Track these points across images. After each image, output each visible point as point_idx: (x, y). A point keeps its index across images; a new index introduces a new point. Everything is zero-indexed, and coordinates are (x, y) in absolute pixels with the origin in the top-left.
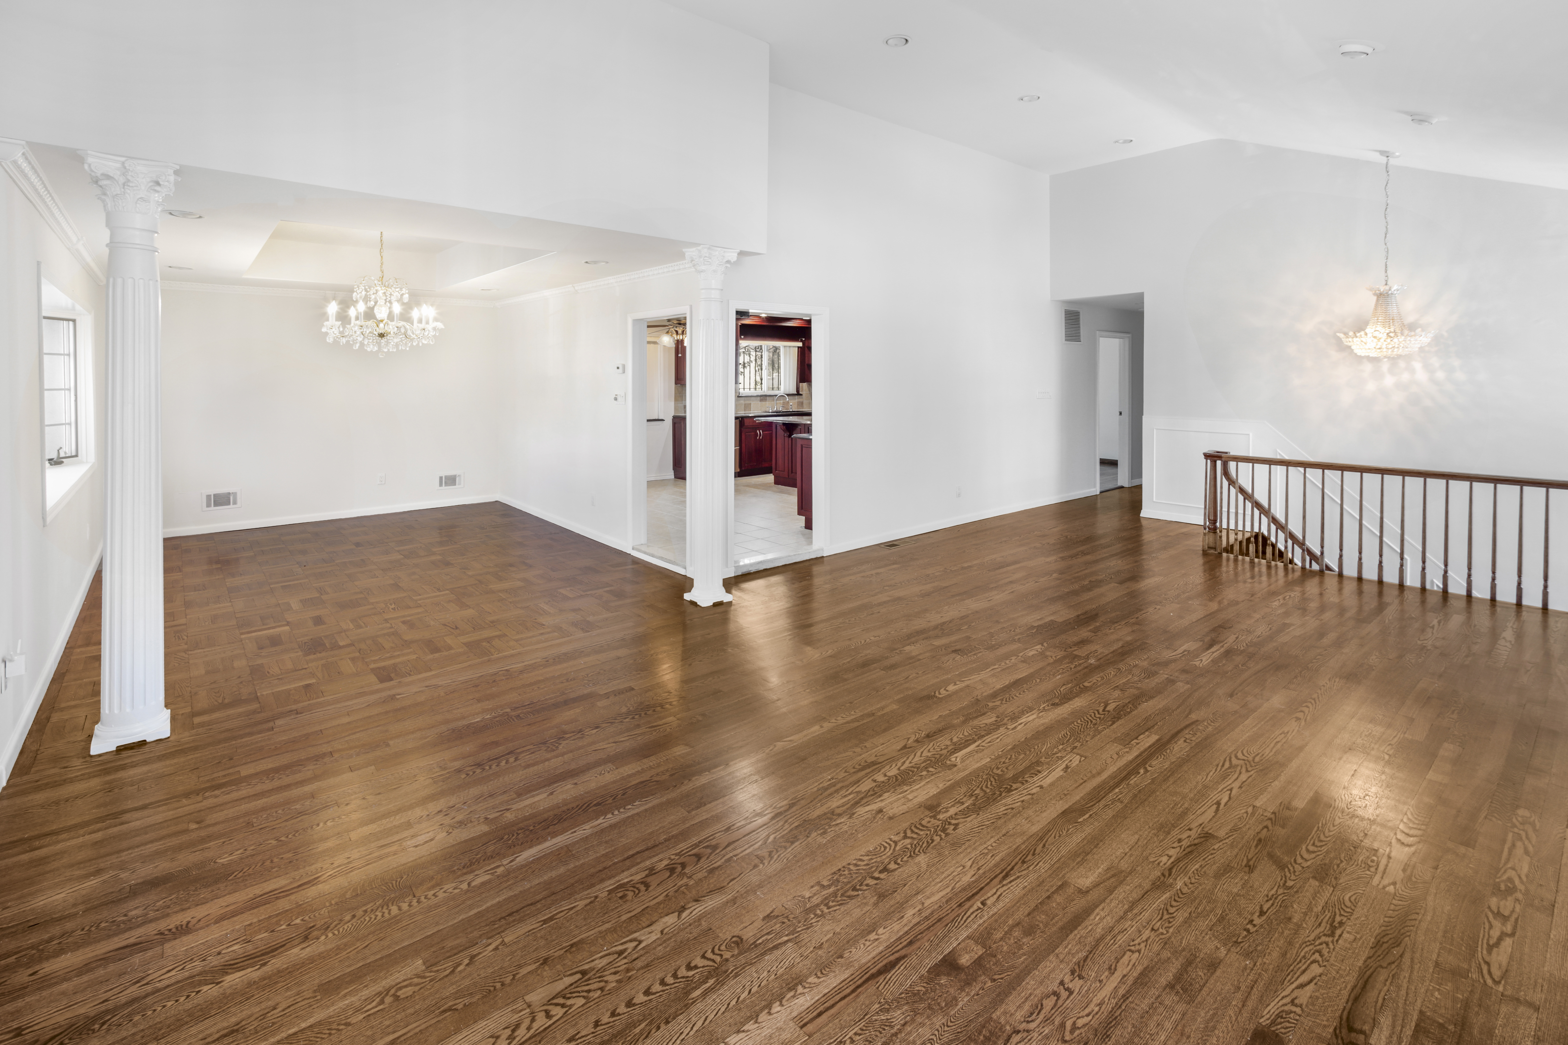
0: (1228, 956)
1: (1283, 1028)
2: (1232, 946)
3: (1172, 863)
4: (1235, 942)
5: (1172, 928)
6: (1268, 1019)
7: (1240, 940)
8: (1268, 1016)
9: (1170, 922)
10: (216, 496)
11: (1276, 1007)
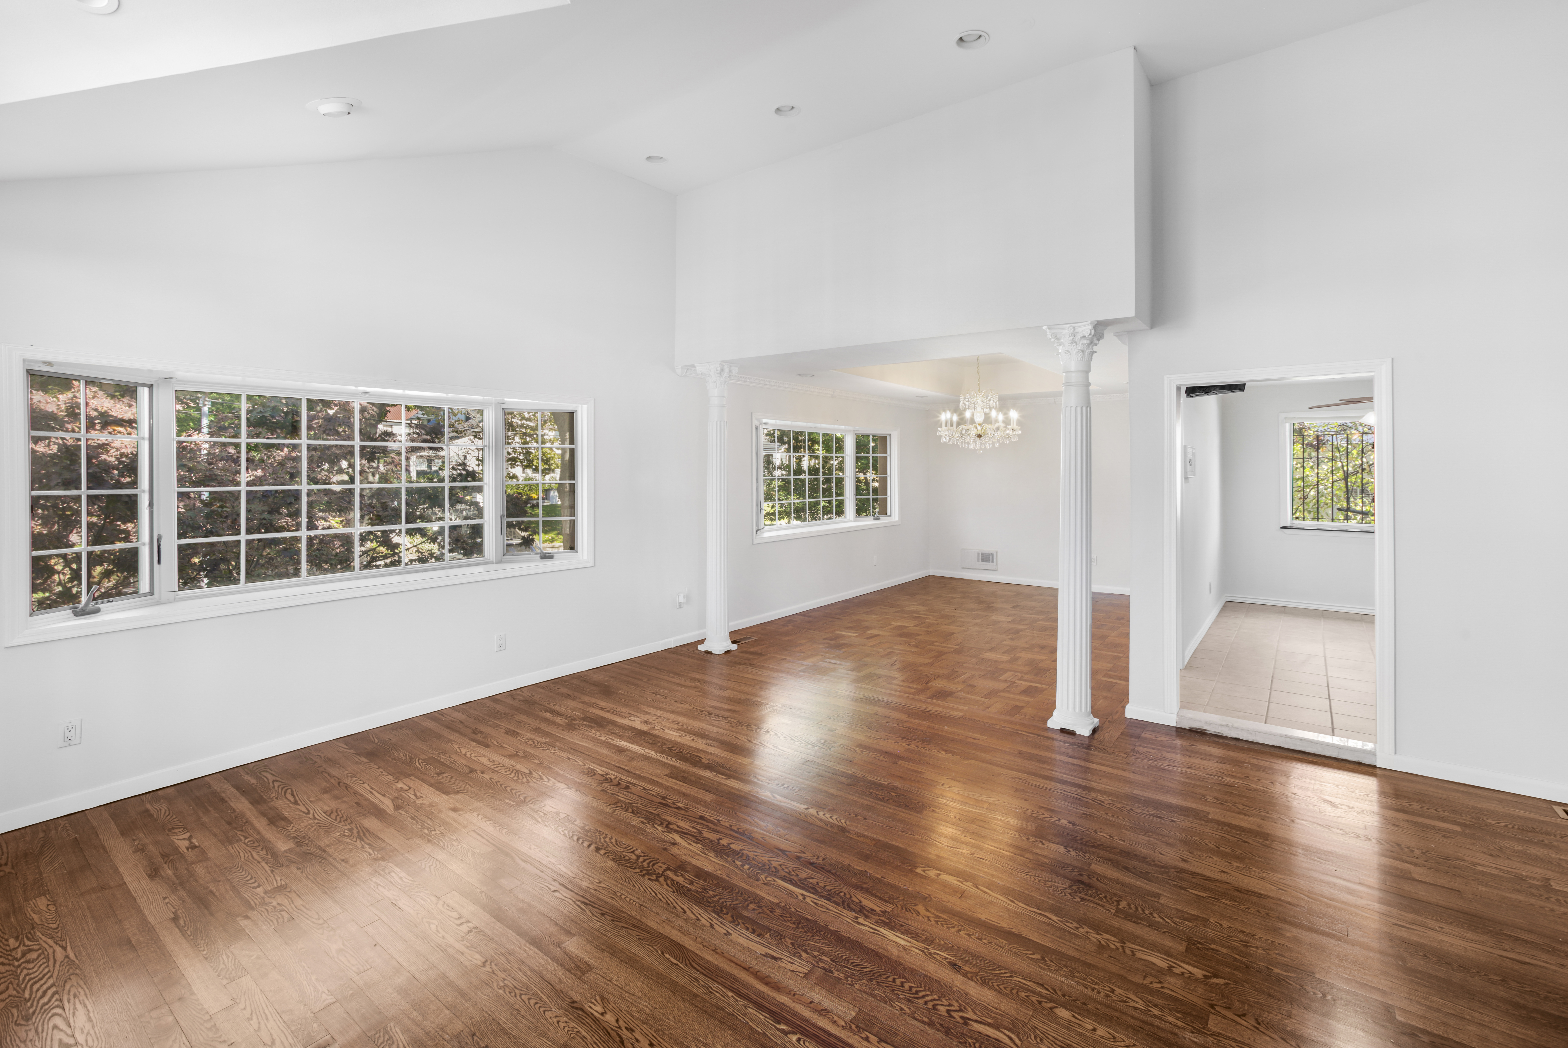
0: (461, 1023)
1: (380, 1036)
2: (471, 1030)
3: (592, 1014)
4: (475, 1034)
5: (503, 993)
6: (391, 1029)
7: (475, 1038)
8: (394, 1031)
9: (510, 993)
10: (983, 554)
11: (399, 1039)
